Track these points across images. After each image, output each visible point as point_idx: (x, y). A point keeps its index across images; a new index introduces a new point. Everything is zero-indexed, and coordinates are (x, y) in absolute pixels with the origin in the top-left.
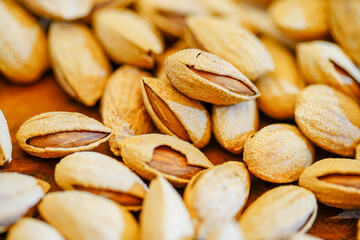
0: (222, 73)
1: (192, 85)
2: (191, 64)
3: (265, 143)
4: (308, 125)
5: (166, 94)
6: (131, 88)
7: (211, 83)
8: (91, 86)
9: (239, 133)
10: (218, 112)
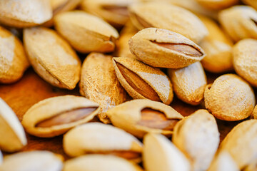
0: (178, 42)
1: (157, 56)
2: (153, 39)
3: (222, 90)
4: (249, 72)
5: (136, 68)
6: (104, 69)
7: (172, 51)
8: (70, 74)
9: (197, 88)
10: (177, 74)
